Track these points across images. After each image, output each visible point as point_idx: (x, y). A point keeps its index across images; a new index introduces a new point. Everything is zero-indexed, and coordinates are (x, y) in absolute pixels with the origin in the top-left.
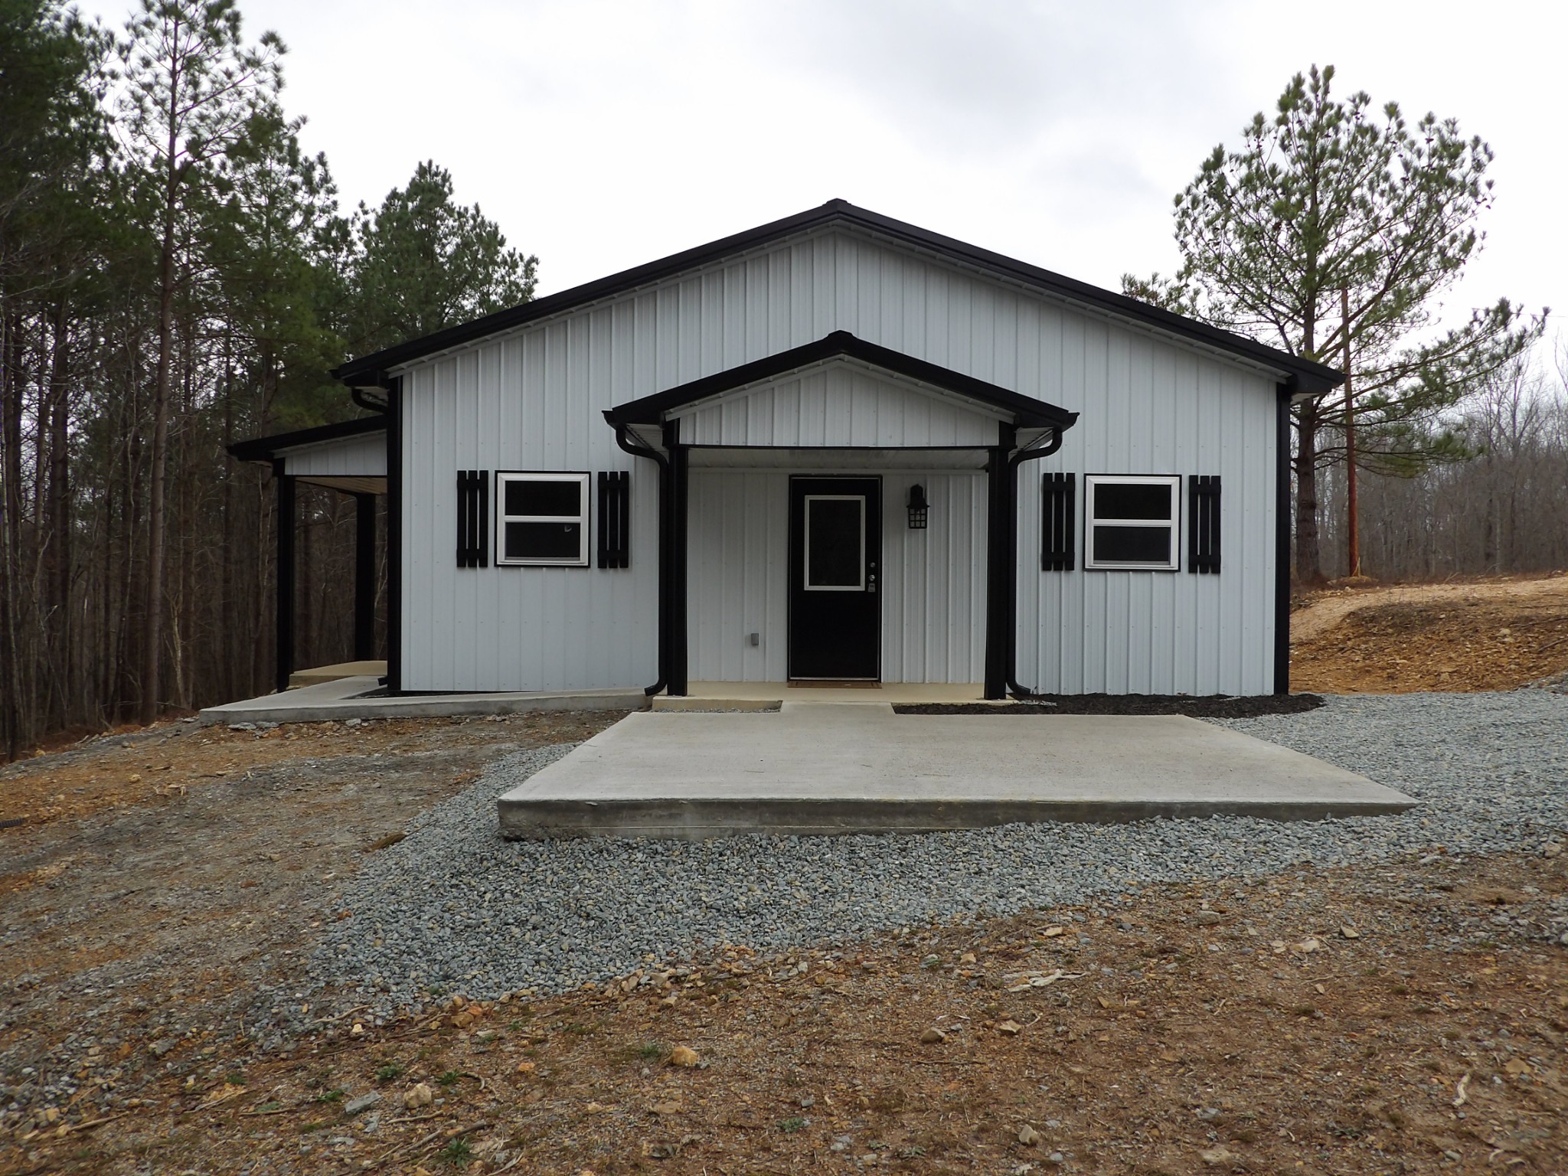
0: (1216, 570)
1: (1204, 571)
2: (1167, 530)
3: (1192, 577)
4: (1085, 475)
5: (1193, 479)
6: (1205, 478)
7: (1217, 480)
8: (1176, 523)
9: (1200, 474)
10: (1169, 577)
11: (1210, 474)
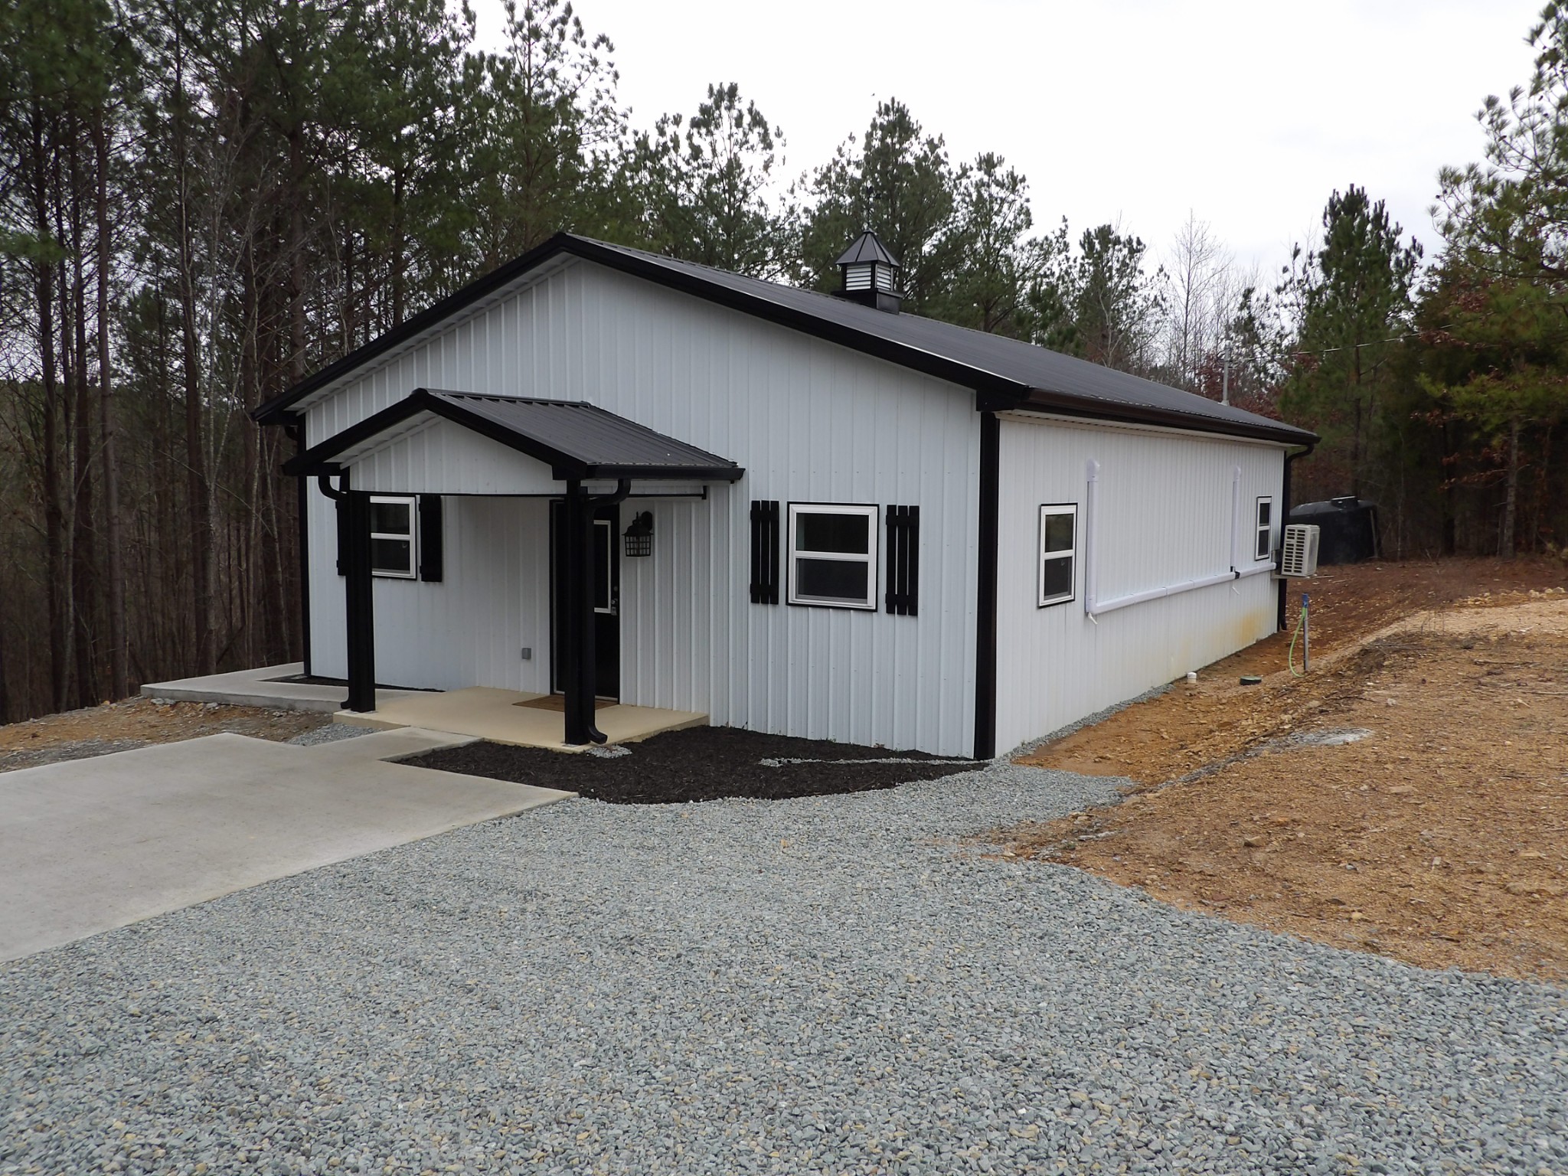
0: (914, 612)
1: (902, 613)
2: (864, 565)
3: (890, 617)
4: (789, 503)
5: (891, 509)
6: (903, 508)
7: (915, 510)
8: (874, 557)
9: (899, 504)
10: (868, 615)
11: (909, 503)
